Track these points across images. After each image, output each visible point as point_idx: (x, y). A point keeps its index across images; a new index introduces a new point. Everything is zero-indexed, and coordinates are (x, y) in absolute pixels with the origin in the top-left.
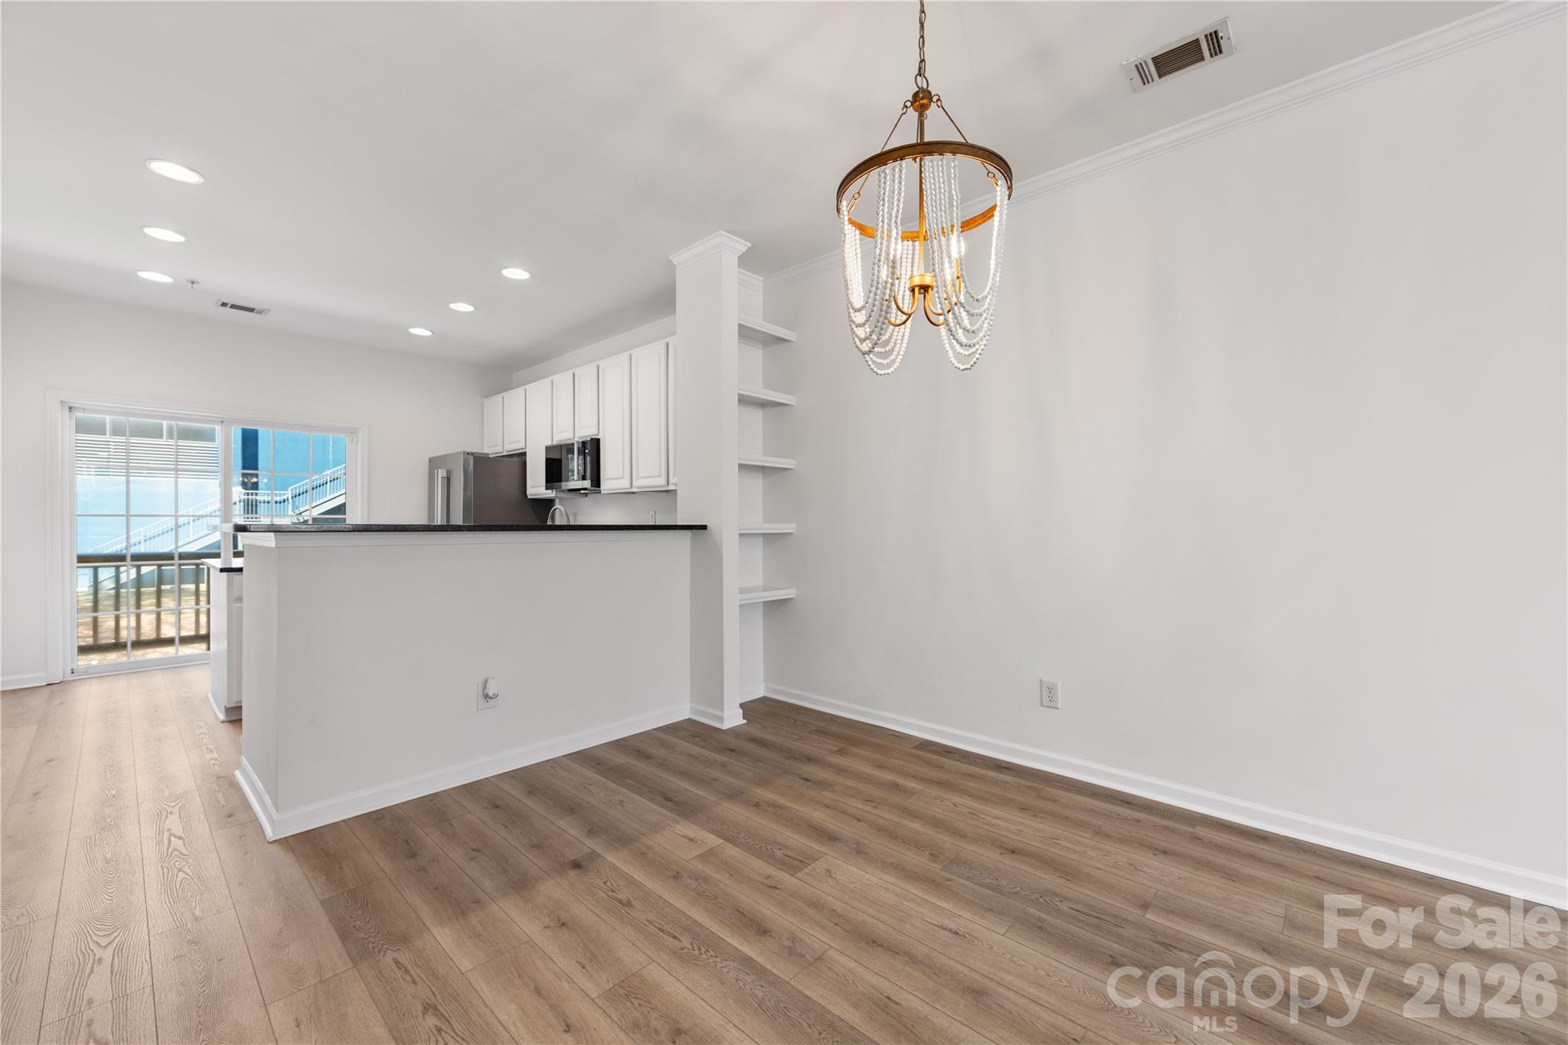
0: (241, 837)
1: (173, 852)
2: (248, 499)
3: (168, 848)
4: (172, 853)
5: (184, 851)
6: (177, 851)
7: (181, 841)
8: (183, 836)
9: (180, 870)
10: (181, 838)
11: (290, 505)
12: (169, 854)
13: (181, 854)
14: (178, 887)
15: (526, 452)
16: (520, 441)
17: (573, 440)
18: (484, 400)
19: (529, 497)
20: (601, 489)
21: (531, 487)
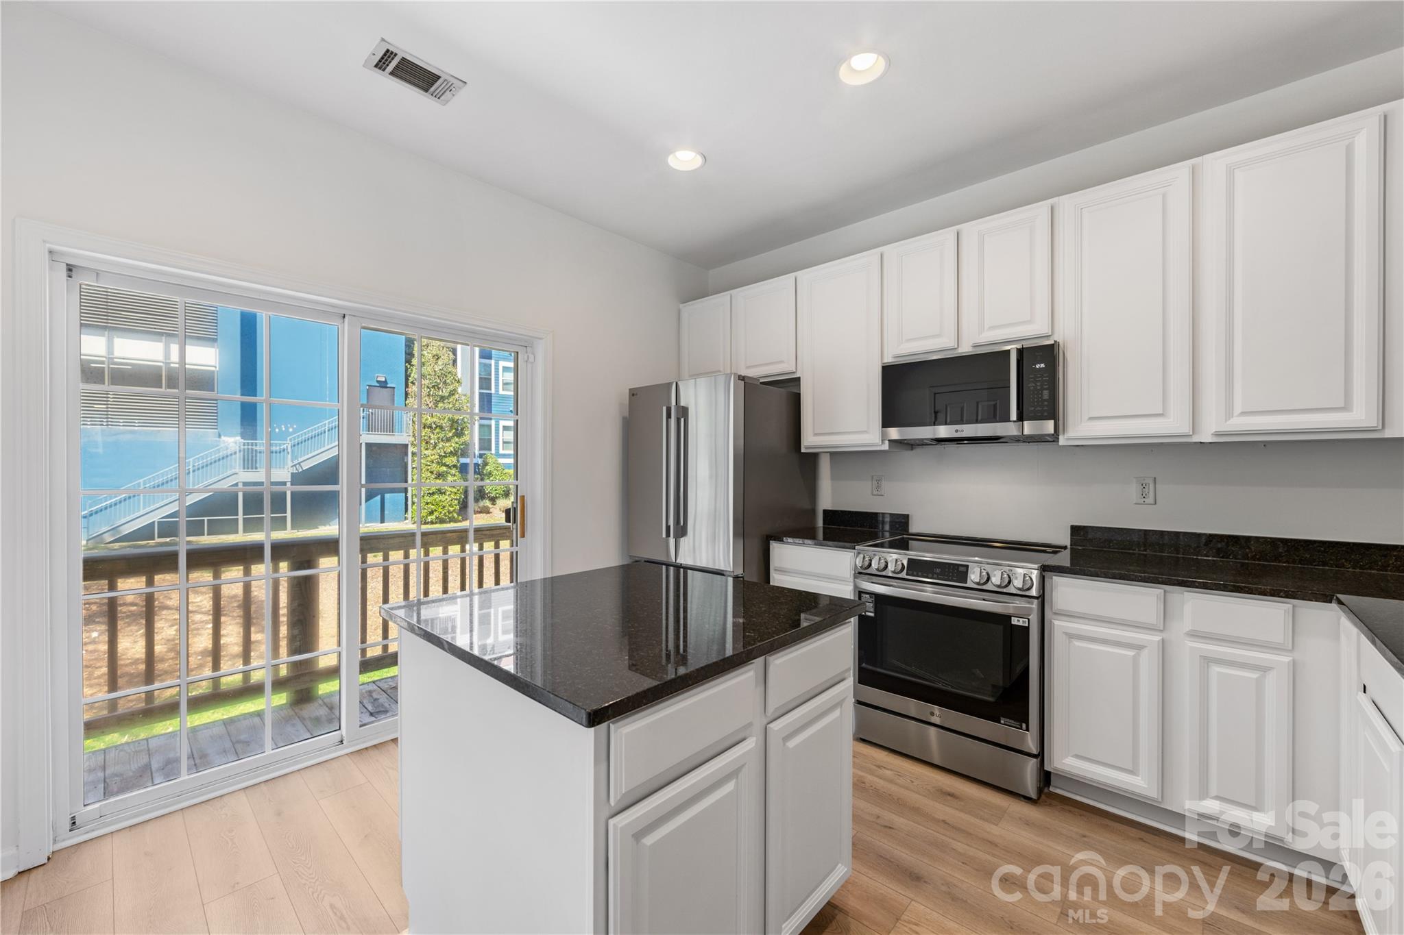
2: (248, 449)
11: (289, 456)
15: (799, 378)
16: (782, 362)
17: (956, 352)
18: (681, 306)
19: (803, 450)
20: (1061, 437)
21: (816, 435)
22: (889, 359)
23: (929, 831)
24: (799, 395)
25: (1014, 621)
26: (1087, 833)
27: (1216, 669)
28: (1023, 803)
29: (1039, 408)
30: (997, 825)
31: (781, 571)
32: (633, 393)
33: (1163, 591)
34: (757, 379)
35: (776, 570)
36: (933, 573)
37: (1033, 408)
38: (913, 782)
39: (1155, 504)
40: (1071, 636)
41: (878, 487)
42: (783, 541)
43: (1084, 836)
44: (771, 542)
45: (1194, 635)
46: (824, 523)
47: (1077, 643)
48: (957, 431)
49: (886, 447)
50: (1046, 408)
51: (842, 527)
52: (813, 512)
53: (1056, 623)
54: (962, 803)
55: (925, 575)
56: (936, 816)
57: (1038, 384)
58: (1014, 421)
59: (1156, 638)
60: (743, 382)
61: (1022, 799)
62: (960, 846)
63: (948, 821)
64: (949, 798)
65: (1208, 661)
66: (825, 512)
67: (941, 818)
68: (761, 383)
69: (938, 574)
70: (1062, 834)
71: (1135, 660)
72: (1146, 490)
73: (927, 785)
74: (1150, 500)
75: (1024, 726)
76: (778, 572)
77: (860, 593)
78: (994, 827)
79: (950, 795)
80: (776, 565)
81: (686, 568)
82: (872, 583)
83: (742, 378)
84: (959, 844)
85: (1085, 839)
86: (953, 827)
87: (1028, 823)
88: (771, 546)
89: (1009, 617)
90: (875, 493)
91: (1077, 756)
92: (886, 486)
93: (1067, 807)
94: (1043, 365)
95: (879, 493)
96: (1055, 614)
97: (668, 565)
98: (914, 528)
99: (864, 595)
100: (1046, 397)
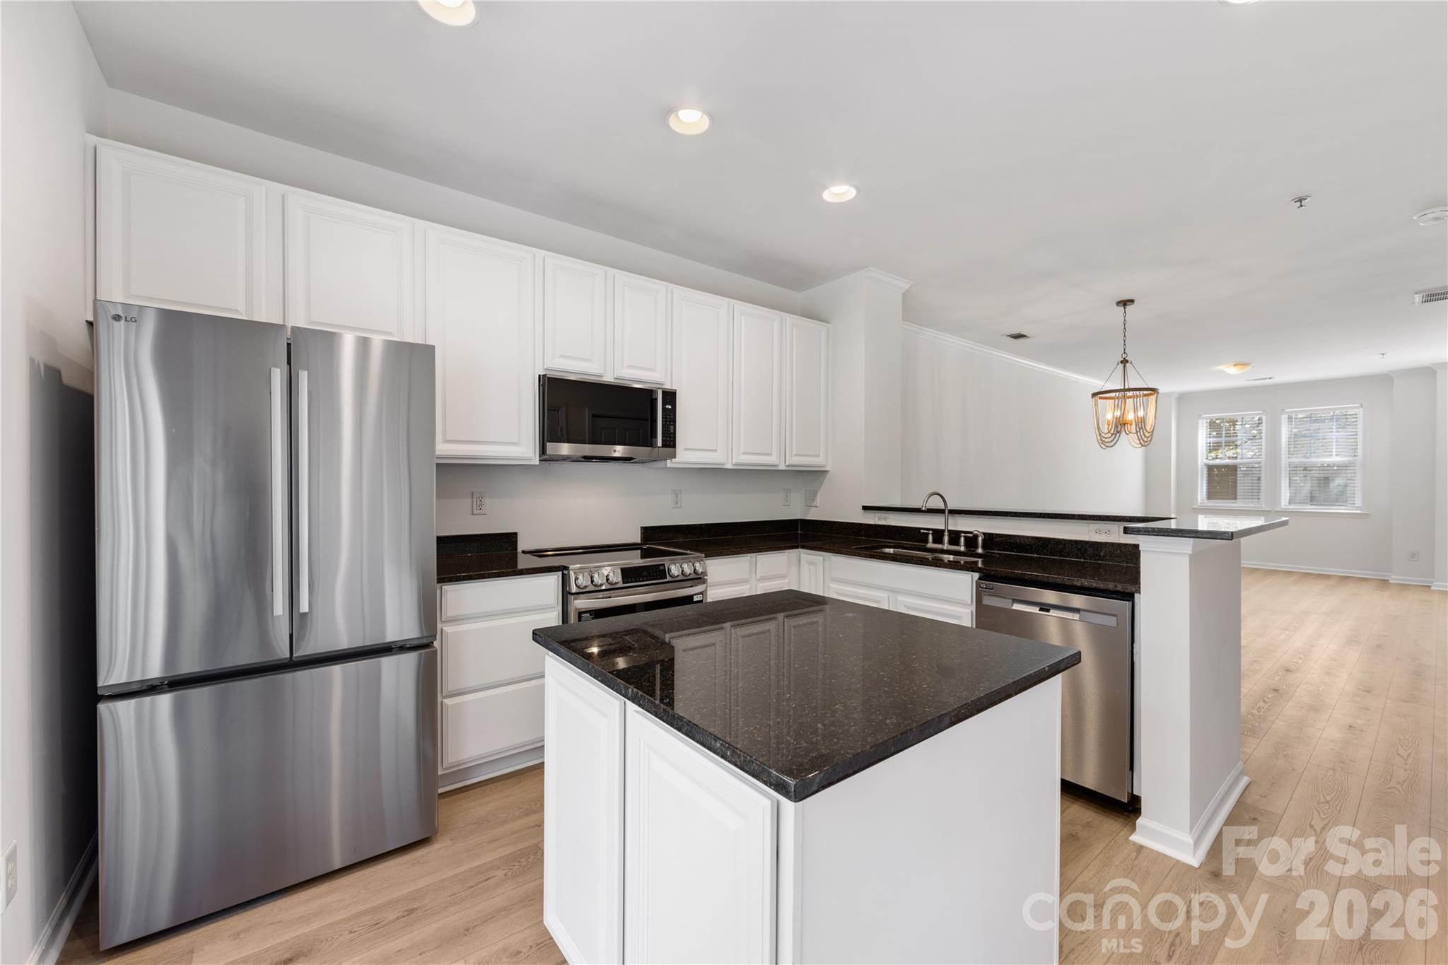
0: (1265, 796)
1: (1325, 819)
3: (1327, 824)
4: (1327, 818)
5: (1316, 814)
6: (1321, 818)
7: (1313, 823)
8: (1308, 828)
9: (1328, 802)
10: (1312, 827)
12: (1329, 818)
13: (1319, 813)
14: (1335, 792)
20: (671, 461)
21: (446, 441)
22: (544, 371)
25: (695, 598)
31: (454, 620)
33: (749, 557)
35: (445, 622)
37: (667, 440)
41: (480, 506)
45: (761, 579)
49: (537, 461)
50: (672, 441)
53: (709, 592)
57: (668, 420)
59: (748, 587)
69: (646, 576)
72: (678, 498)
76: (449, 623)
77: (580, 613)
82: (593, 599)
88: (438, 591)
89: (692, 597)
90: (477, 512)
92: (487, 502)
94: (670, 407)
95: (481, 512)
99: (583, 615)
100: (672, 431)
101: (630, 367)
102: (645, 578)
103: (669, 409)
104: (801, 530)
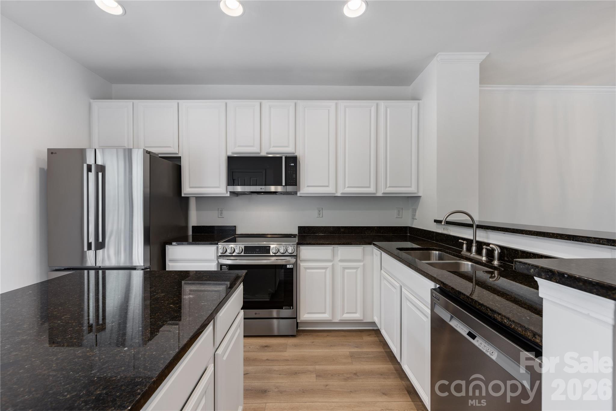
15: (180, 157)
16: (170, 147)
17: (260, 154)
18: (92, 101)
19: (183, 195)
20: (298, 193)
21: (190, 187)
22: (230, 154)
23: (263, 367)
24: (180, 166)
25: (288, 266)
26: (314, 341)
27: (347, 271)
28: (291, 338)
29: (292, 181)
30: (286, 352)
31: (172, 261)
32: (52, 152)
33: (332, 247)
34: (158, 154)
35: (169, 261)
36: (256, 251)
37: (290, 181)
38: (250, 347)
39: (322, 217)
40: (306, 268)
41: (221, 214)
42: (172, 244)
43: (313, 342)
44: (167, 246)
45: (341, 261)
46: (193, 233)
47: (308, 271)
48: (261, 189)
49: (228, 195)
50: (294, 181)
51: (202, 234)
52: (186, 227)
53: (301, 264)
54: (272, 348)
55: (252, 252)
56: (264, 359)
57: (292, 171)
58: (283, 186)
59: (331, 264)
60: (149, 155)
61: (291, 337)
62: (276, 368)
63: (269, 359)
64: (266, 348)
65: (345, 268)
66: (193, 227)
67: (266, 359)
68: (160, 157)
69: (258, 252)
70: (306, 345)
71: (325, 272)
72: (320, 212)
73: (256, 346)
74: (321, 216)
75: (292, 307)
76: (171, 262)
77: (222, 265)
78: (285, 353)
79: (266, 346)
80: (170, 258)
81: (104, 269)
82: (227, 260)
83: (148, 152)
84: (276, 367)
85: (314, 343)
86: (272, 360)
87: (296, 346)
88: (166, 248)
89: (286, 265)
90: (220, 216)
91: (308, 313)
92: (225, 213)
93: (305, 334)
94: (293, 164)
95: (222, 216)
96: (301, 261)
97: (89, 269)
98: (239, 232)
99: (223, 266)
100: (294, 177)
101: (274, 147)
102: (257, 252)
103: (292, 166)
104: (409, 234)
